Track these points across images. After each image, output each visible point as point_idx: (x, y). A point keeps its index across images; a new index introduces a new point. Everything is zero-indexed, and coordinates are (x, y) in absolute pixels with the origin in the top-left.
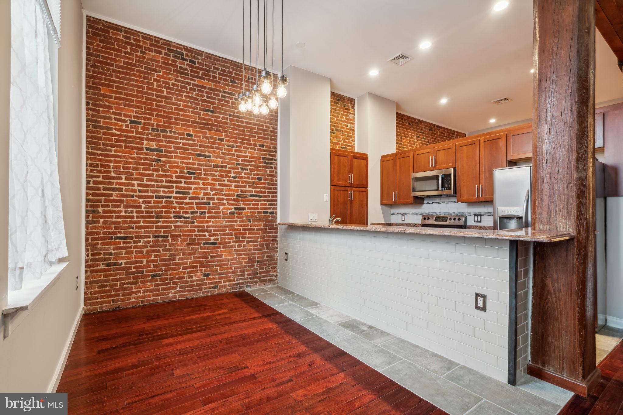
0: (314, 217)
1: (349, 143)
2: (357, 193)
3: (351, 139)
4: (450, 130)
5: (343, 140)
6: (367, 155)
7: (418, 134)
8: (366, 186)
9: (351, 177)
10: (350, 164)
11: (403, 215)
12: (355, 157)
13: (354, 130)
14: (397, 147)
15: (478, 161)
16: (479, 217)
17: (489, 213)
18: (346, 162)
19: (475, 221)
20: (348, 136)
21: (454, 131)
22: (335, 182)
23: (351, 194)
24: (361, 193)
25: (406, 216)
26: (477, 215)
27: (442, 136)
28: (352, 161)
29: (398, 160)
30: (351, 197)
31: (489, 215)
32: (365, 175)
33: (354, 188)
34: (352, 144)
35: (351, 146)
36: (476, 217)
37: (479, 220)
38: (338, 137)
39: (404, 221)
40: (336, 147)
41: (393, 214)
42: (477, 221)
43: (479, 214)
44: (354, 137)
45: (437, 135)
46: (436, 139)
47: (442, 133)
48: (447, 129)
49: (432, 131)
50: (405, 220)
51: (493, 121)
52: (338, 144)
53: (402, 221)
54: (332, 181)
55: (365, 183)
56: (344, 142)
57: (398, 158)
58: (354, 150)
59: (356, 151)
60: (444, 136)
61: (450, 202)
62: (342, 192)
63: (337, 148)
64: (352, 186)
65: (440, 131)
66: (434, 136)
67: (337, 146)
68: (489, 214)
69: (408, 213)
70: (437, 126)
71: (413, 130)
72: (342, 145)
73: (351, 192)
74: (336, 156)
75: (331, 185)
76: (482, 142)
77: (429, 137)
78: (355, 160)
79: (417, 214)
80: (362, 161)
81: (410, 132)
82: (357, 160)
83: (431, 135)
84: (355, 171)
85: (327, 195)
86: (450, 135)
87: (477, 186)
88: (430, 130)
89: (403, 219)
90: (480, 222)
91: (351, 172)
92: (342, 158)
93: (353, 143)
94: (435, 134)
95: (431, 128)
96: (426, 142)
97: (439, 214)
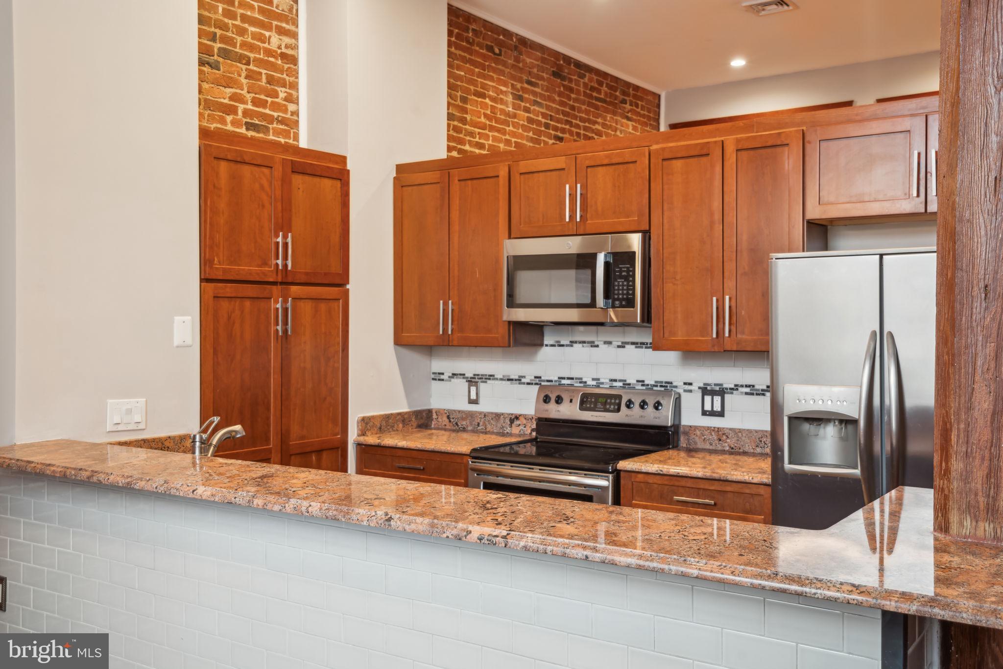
0: (129, 411)
1: (275, 107)
2: (307, 308)
3: (282, 93)
4: (616, 79)
5: (249, 97)
6: (343, 159)
7: (519, 86)
8: (340, 280)
9: (286, 245)
10: (278, 193)
11: (473, 381)
12: (298, 169)
13: (294, 60)
14: (451, 132)
15: (717, 216)
16: (717, 399)
17: (746, 386)
18: (262, 187)
19: (704, 413)
20: (270, 80)
21: (628, 85)
22: (220, 267)
23: (285, 310)
24: (323, 306)
25: (482, 386)
26: (713, 393)
27: (591, 97)
28: (286, 182)
29: (456, 186)
30: (285, 323)
31: (747, 394)
32: (335, 238)
33: (294, 288)
34: (285, 111)
35: (282, 121)
36: (708, 399)
37: (717, 407)
38: (229, 82)
39: (475, 402)
40: (223, 121)
41: (438, 377)
42: (712, 413)
43: (717, 388)
44: (294, 86)
45: (578, 92)
46: (573, 108)
47: (593, 89)
48: (605, 75)
49: (563, 78)
50: (481, 400)
51: (738, 63)
52: (232, 110)
53: (471, 402)
54: (205, 262)
55: (335, 267)
56: (255, 102)
57: (457, 179)
58: (296, 138)
59: (303, 143)
60: (597, 99)
61: (627, 343)
62: (248, 304)
63: (229, 127)
64: (286, 280)
65: (586, 80)
66: (569, 98)
67: (229, 118)
68: (748, 390)
69: (491, 377)
70: (579, 65)
71: (502, 73)
72: (246, 113)
73: (285, 301)
74: (223, 165)
75: (204, 280)
76: (730, 149)
77: (554, 101)
78: (298, 181)
79: (519, 380)
80: (327, 183)
81: (491, 79)
82: (307, 178)
83: (560, 94)
84: (298, 222)
85: (188, 318)
86: (616, 98)
87: (715, 299)
88: (556, 74)
89: (473, 396)
90: (721, 414)
91: (284, 226)
92: (246, 170)
93: (291, 107)
94: (571, 90)
95: (560, 67)
96: (544, 115)
97: (594, 383)
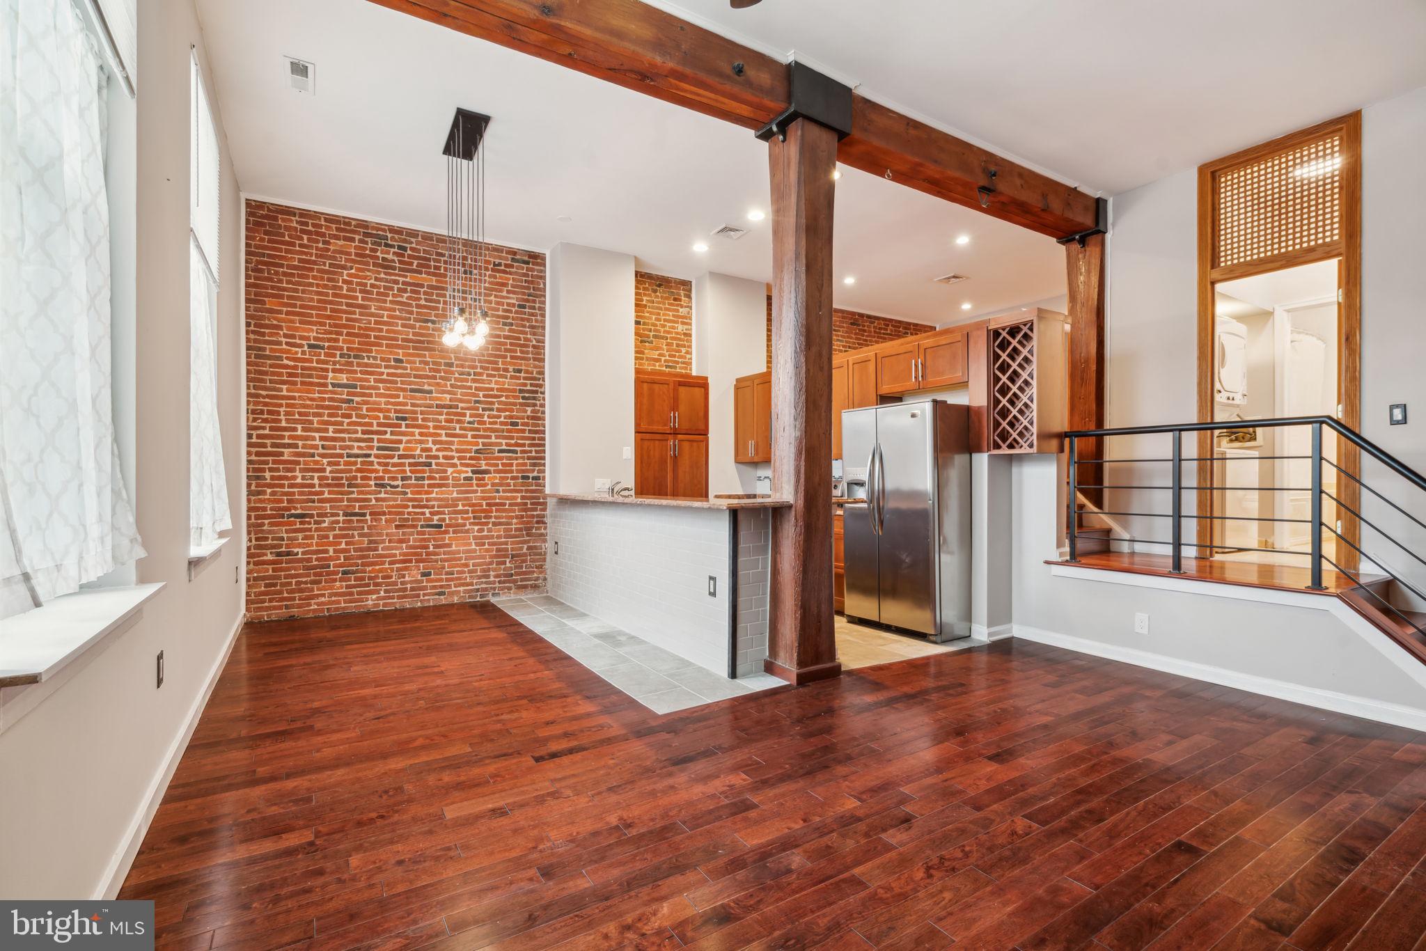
0: (604, 484)
1: (680, 357)
2: (685, 445)
3: (684, 350)
4: (899, 322)
5: (667, 354)
6: (706, 378)
8: (704, 431)
9: (675, 417)
10: (672, 394)
12: (682, 384)
13: (690, 335)
18: (664, 393)
20: (678, 345)
21: (908, 324)
22: (644, 427)
23: (675, 446)
24: (694, 444)
28: (676, 390)
29: (756, 387)
30: (674, 452)
32: (702, 414)
33: (680, 436)
34: (685, 358)
35: (684, 363)
40: (655, 365)
41: (759, 478)
44: (690, 347)
47: (880, 328)
49: (858, 325)
52: (659, 360)
54: (637, 425)
55: (701, 426)
56: (670, 356)
57: (756, 384)
58: (691, 369)
59: (693, 374)
60: (885, 334)
62: (657, 443)
63: (657, 368)
64: (676, 432)
65: (876, 324)
66: (863, 336)
67: (657, 364)
70: (869, 317)
72: (665, 361)
73: (675, 442)
74: (646, 384)
75: (637, 432)
77: (851, 338)
78: (681, 389)
80: (697, 390)
82: (687, 388)
83: (856, 334)
84: (682, 408)
85: (629, 448)
86: (900, 332)
88: (853, 324)
91: (675, 408)
92: (656, 386)
93: (688, 356)
94: (865, 331)
